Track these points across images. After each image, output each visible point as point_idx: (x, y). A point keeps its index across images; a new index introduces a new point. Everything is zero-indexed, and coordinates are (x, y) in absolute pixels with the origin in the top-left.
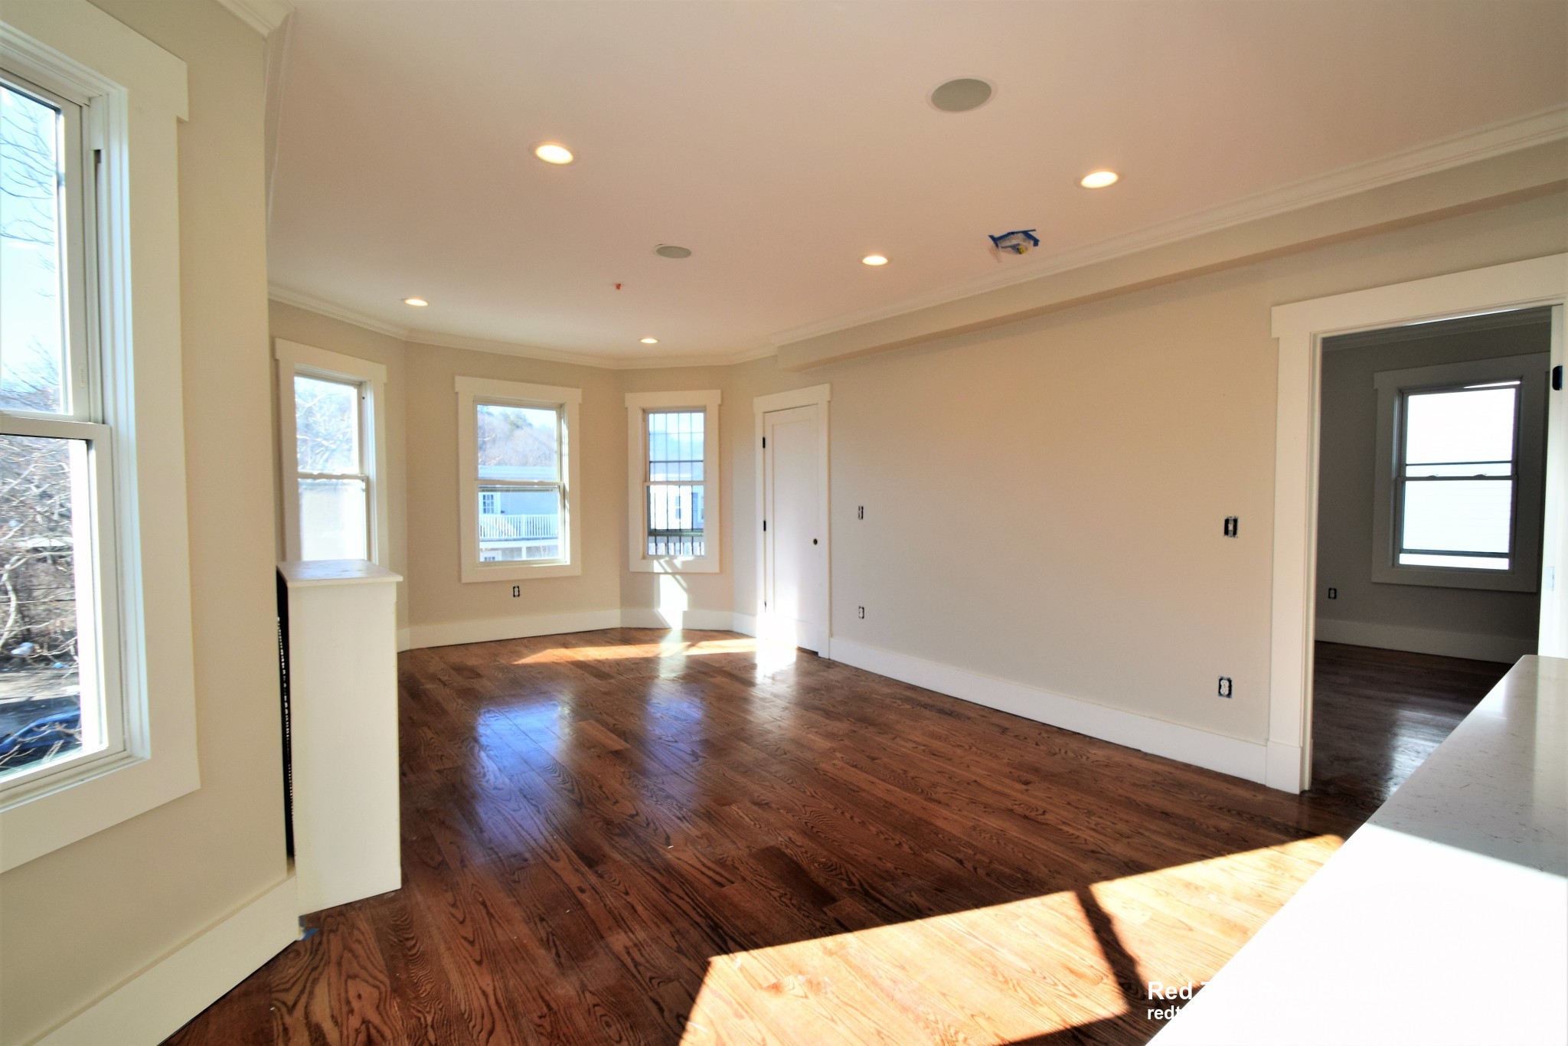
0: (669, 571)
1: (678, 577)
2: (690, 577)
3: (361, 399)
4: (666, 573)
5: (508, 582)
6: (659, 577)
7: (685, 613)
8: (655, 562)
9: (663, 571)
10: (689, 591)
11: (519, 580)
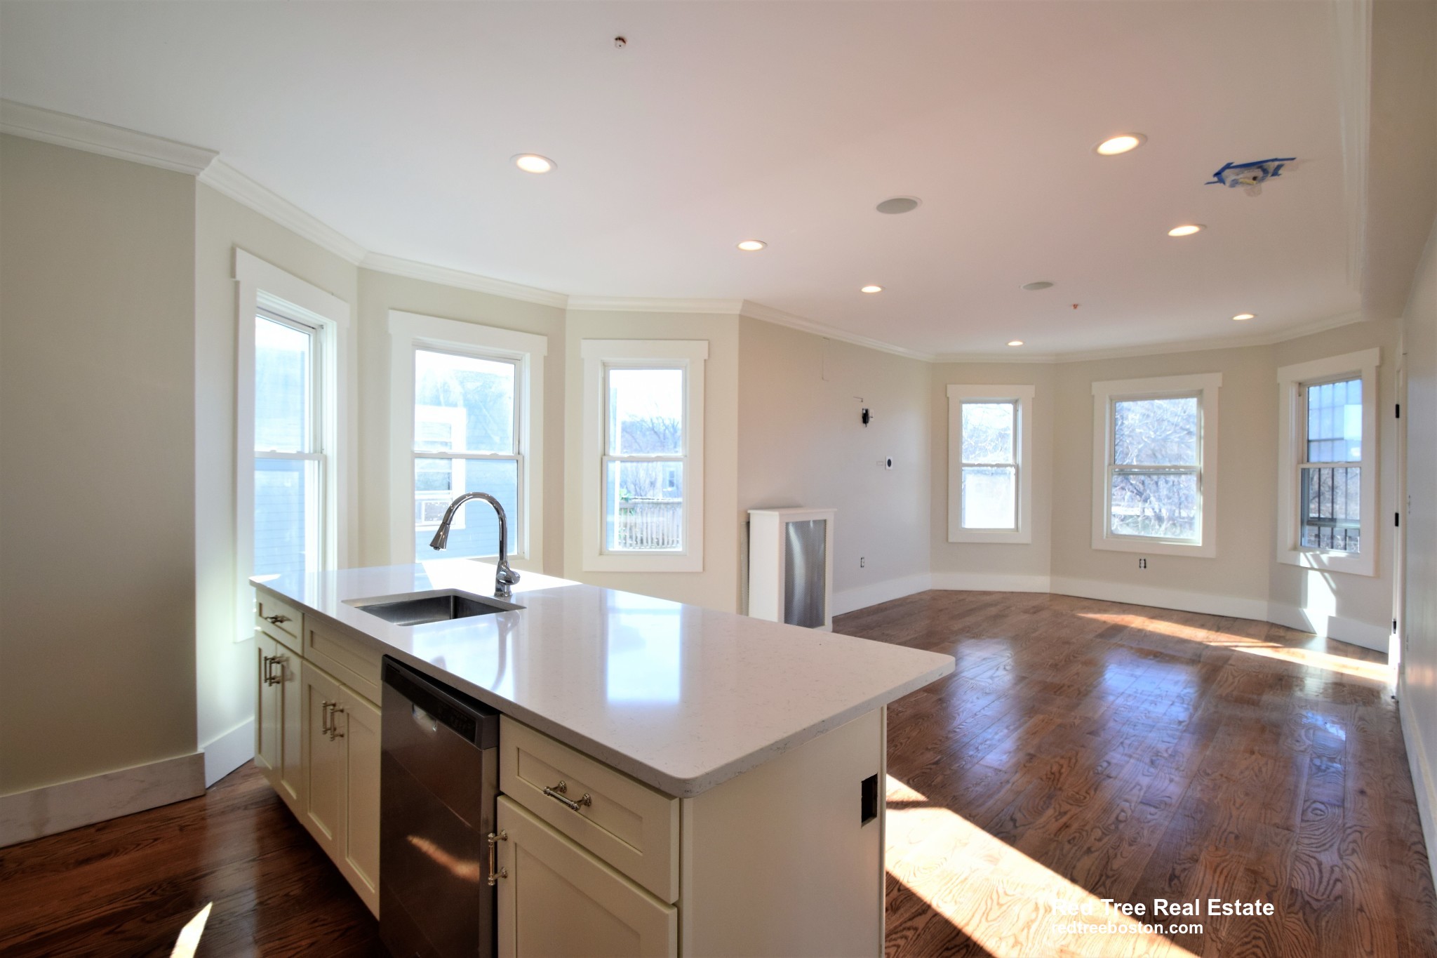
0: (1316, 566)
1: (1326, 574)
2: (1339, 576)
3: (1016, 411)
4: (1312, 569)
5: (1135, 553)
6: (1307, 574)
7: (1331, 619)
8: (1302, 555)
9: (1309, 566)
10: (1336, 593)
11: (1146, 554)
